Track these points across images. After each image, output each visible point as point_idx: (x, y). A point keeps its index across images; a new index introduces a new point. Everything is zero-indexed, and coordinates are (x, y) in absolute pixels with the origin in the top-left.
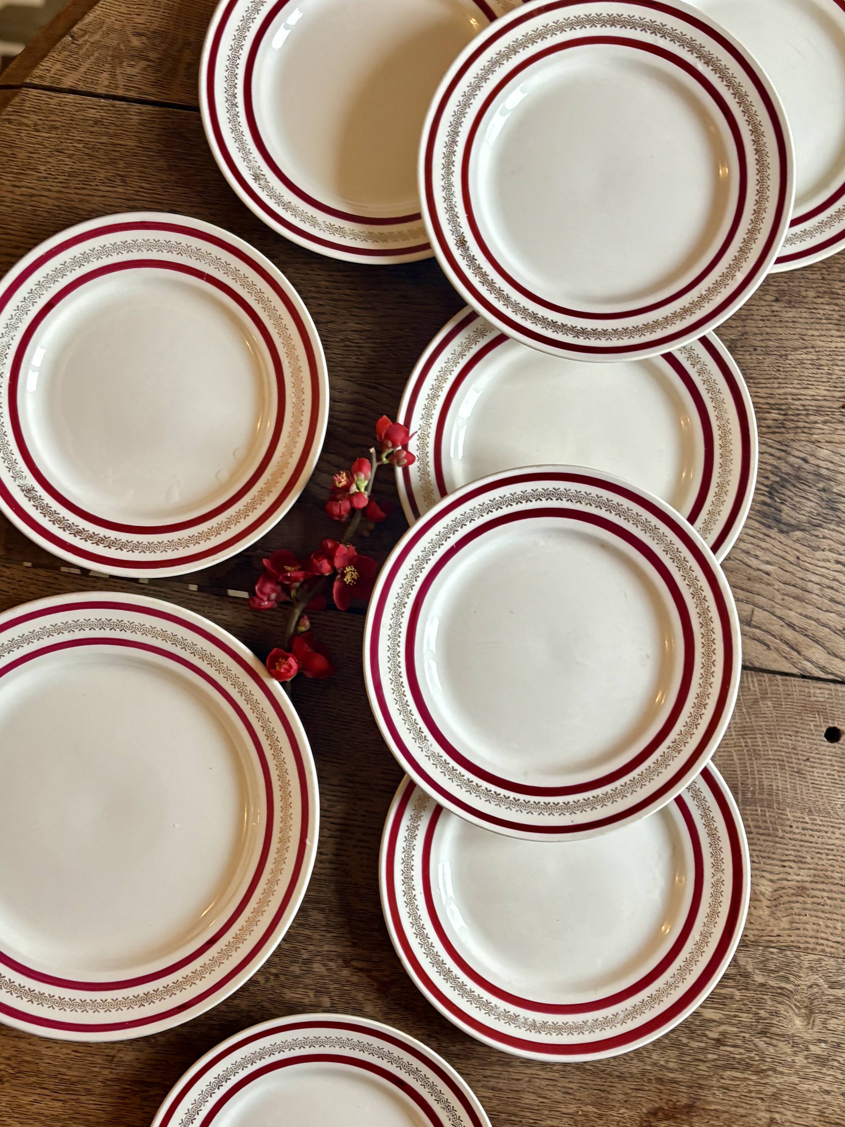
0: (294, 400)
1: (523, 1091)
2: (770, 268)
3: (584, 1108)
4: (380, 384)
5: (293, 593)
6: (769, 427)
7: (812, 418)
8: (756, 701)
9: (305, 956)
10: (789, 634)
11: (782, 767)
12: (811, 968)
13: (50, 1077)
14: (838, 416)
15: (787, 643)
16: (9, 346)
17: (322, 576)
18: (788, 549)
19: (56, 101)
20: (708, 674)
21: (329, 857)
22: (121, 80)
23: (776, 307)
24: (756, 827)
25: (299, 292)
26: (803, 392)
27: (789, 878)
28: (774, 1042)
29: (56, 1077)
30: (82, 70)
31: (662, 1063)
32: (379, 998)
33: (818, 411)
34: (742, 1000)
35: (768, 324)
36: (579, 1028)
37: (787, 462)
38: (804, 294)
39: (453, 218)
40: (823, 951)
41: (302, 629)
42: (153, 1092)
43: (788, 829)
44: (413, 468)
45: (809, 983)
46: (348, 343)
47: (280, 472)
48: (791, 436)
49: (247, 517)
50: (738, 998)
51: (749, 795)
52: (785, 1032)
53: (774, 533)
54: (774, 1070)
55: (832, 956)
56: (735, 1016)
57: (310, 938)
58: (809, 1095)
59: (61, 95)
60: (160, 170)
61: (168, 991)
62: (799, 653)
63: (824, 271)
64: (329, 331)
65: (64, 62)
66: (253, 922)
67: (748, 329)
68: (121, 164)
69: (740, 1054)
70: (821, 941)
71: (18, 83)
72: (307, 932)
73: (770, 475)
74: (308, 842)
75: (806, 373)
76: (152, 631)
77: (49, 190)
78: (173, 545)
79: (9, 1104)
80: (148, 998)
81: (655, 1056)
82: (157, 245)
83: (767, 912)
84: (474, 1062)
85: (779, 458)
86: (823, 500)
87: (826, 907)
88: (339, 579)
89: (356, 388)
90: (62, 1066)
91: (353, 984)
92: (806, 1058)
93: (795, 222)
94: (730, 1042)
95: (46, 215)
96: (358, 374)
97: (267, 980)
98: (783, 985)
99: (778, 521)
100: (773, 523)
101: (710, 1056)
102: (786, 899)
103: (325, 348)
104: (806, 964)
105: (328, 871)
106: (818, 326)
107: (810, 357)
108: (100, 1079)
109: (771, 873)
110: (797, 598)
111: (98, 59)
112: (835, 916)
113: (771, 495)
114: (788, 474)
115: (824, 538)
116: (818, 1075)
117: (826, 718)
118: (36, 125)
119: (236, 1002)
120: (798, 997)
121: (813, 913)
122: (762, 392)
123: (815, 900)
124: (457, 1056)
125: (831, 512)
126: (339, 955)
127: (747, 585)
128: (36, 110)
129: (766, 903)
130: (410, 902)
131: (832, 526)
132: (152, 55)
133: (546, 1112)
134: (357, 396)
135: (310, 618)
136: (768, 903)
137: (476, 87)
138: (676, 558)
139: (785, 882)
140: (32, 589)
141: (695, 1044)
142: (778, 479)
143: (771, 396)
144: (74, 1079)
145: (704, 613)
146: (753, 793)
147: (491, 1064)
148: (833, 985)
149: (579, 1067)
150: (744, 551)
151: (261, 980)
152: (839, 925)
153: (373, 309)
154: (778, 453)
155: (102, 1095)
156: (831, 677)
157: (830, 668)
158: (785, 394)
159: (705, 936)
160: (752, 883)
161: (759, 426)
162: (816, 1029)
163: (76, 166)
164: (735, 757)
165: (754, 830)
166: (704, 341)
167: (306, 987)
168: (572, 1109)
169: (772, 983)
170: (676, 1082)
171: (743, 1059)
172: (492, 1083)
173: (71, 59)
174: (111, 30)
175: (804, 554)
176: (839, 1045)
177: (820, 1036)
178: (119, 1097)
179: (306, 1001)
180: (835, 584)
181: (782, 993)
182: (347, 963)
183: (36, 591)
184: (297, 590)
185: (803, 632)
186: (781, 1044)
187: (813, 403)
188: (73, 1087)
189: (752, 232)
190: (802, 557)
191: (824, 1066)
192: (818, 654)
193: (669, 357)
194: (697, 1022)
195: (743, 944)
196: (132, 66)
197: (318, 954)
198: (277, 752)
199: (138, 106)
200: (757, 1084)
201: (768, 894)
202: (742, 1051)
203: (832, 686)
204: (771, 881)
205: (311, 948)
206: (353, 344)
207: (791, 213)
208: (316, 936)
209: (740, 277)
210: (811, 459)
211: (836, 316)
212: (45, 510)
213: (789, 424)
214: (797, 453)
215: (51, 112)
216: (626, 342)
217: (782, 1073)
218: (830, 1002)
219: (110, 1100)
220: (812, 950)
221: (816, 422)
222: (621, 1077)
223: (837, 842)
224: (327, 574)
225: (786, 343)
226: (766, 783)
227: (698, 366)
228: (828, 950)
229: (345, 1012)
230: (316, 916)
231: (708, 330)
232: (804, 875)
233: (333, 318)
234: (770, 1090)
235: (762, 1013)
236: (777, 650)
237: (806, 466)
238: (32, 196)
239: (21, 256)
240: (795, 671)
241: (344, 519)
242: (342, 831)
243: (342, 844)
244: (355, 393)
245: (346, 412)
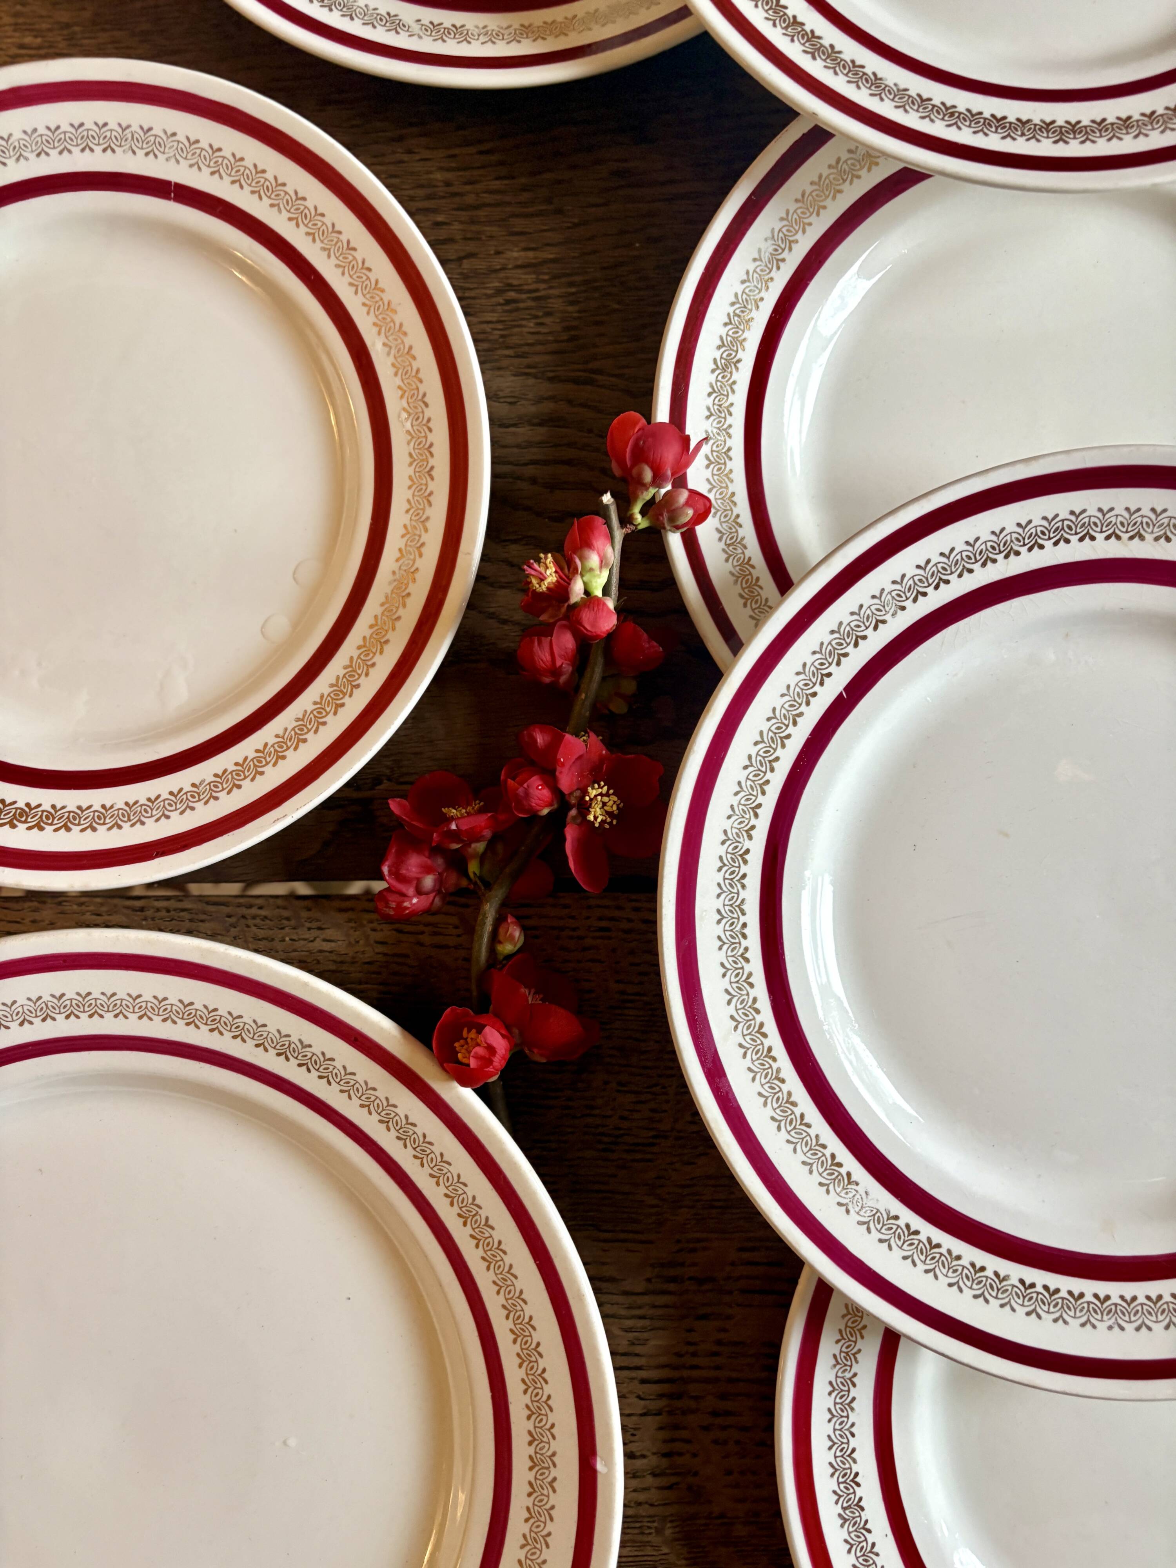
0: (408, 425)
4: (599, 372)
5: (473, 868)
17: (534, 817)
21: (653, 1461)
41: (507, 948)
44: (705, 532)
46: (512, 295)
47: (401, 594)
49: (340, 710)
88: (574, 818)
89: (545, 388)
96: (547, 358)
105: (654, 1495)
134: (547, 407)
135: (520, 920)
184: (482, 858)
206: (524, 296)
224: (545, 811)
233: (471, 247)
241: (563, 679)
242: (671, 1396)
243: (676, 1427)
244: (541, 400)
245: (530, 444)
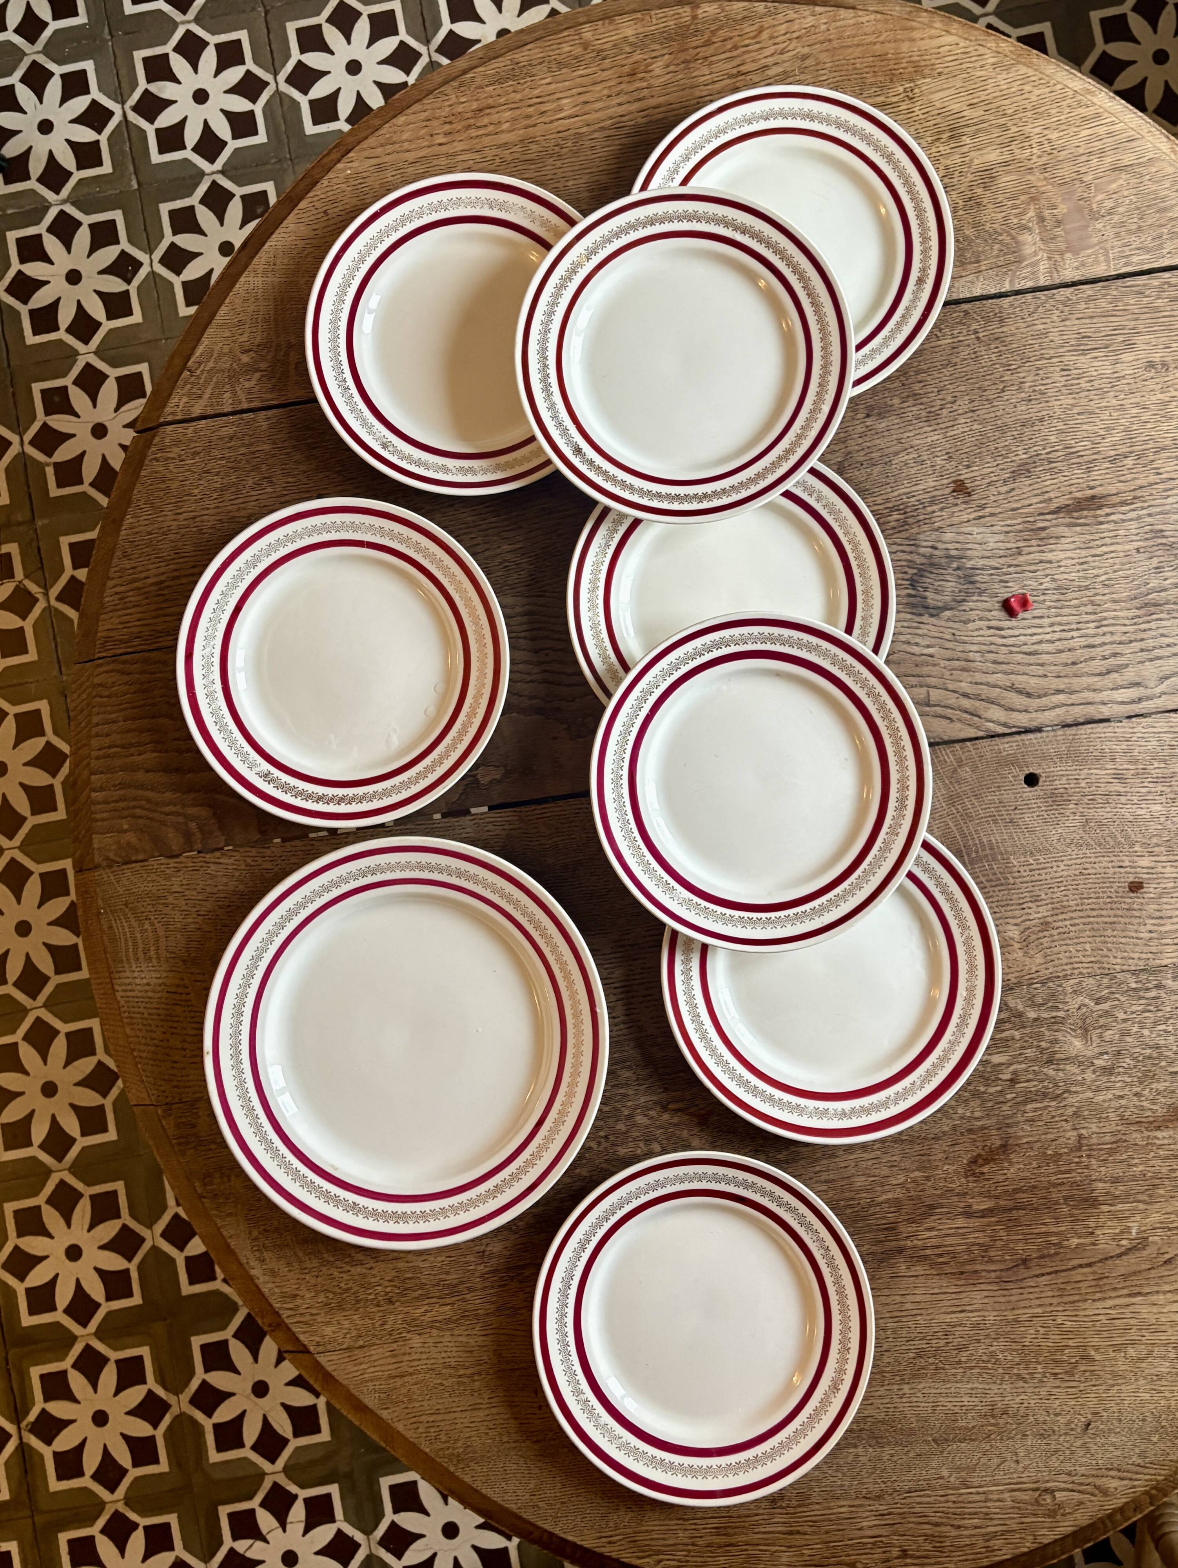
1: (854, 1175)
2: (850, 392)
3: (912, 1175)
4: (545, 591)
6: (894, 528)
7: (929, 509)
8: (955, 771)
9: (626, 1113)
10: (966, 703)
11: (995, 822)
12: (1075, 992)
13: (434, 1286)
14: (951, 500)
15: (966, 712)
16: (212, 655)
18: (942, 629)
19: (191, 429)
20: (901, 759)
21: (622, 1018)
22: (242, 396)
23: (869, 422)
24: (988, 881)
25: (450, 533)
26: (914, 489)
27: (1031, 917)
28: (1061, 1067)
29: (438, 1285)
30: (206, 396)
31: (968, 1114)
32: (701, 1131)
33: (933, 502)
34: (1022, 1038)
35: (867, 439)
36: (885, 1105)
37: (919, 554)
38: (890, 403)
39: (565, 432)
40: (1081, 973)
42: (527, 1272)
43: (1017, 874)
45: (1077, 1006)
48: (915, 530)
50: (1018, 1037)
51: (974, 855)
52: (1068, 1055)
53: (926, 619)
54: (1069, 1092)
55: (1090, 976)
56: (1021, 1054)
57: (626, 1095)
58: (1106, 1104)
59: (194, 424)
60: (298, 462)
61: (515, 1177)
62: (979, 717)
63: (902, 378)
64: (486, 558)
65: (189, 395)
66: (571, 1094)
67: (849, 449)
68: (264, 468)
69: (1035, 1086)
70: (1076, 966)
71: (154, 424)
72: (622, 1091)
73: (907, 569)
74: (598, 1010)
75: (913, 471)
76: (408, 866)
77: (208, 509)
78: (405, 785)
79: (404, 1321)
80: (498, 1189)
81: (960, 1111)
82: (316, 530)
83: (1021, 953)
84: (802, 1162)
85: (911, 553)
86: (960, 577)
87: (1072, 934)
89: (524, 601)
90: (441, 1274)
91: (676, 1125)
92: (1094, 1072)
93: (859, 347)
94: (1023, 1078)
95: (210, 531)
96: (523, 588)
97: (599, 1144)
98: (1054, 1014)
99: (927, 607)
100: (922, 611)
101: (1009, 1096)
102: (1034, 937)
103: (487, 574)
104: (1069, 990)
105: (625, 1031)
106: (911, 428)
107: (911, 456)
108: (478, 1274)
109: (1014, 918)
110: (963, 670)
111: (217, 382)
112: (1082, 940)
113: (913, 587)
114: (922, 564)
115: (971, 610)
116: (1108, 1084)
117: (1020, 768)
118: (180, 456)
119: (578, 1171)
120: (1071, 1021)
121: (1062, 943)
122: (879, 500)
123: (1060, 930)
124: (787, 1162)
125: (971, 586)
126: (656, 1103)
127: (917, 671)
128: (176, 443)
129: (1017, 946)
130: (704, 1036)
131: (975, 598)
132: (263, 366)
133: (879, 1189)
134: (527, 607)
136: (1019, 945)
137: (550, 313)
138: (843, 667)
139: (1028, 923)
140: (293, 860)
141: (992, 1090)
142: (915, 571)
143: (888, 500)
144: (454, 1282)
145: (882, 707)
146: (977, 852)
147: (818, 1160)
148: (1098, 1001)
149: (896, 1139)
150: (904, 642)
151: (593, 1145)
152: (1088, 946)
153: (520, 527)
154: (908, 549)
155: (484, 1288)
156: (1014, 730)
157: (1011, 722)
158: (899, 495)
159: (971, 990)
160: (998, 932)
161: (882, 531)
162: (1095, 1045)
163: (225, 481)
164: (951, 824)
165: (987, 884)
166: (813, 471)
167: (634, 1140)
168: (901, 1179)
169: (1045, 1015)
170: (986, 1128)
171: (1038, 1091)
172: (824, 1176)
173: (194, 390)
174: (221, 354)
175: (957, 629)
176: (1119, 1053)
177: (1100, 1050)
178: (500, 1286)
179: (639, 1152)
180: (993, 648)
181: (1055, 1022)
182: (665, 1108)
183: (297, 861)
185: (978, 697)
186: (1068, 1067)
187: (926, 496)
188: (456, 1289)
189: (825, 367)
190: (957, 633)
191: (1111, 1074)
192: (996, 713)
193: (787, 494)
194: (989, 1070)
195: (1007, 989)
196: (249, 380)
197: (637, 1107)
198: (549, 939)
199: (264, 413)
200: (1057, 1108)
201: (1017, 937)
202: (1035, 1083)
203: (1017, 737)
204: (1016, 925)
205: (630, 1103)
206: (511, 564)
207: (853, 340)
208: (630, 1092)
209: (826, 408)
210: (939, 545)
211: (924, 414)
212: (285, 788)
213: (910, 521)
214: (925, 544)
215: (190, 441)
216: (744, 494)
217: (1076, 1092)
218: (1100, 1017)
219: (492, 1291)
220: (1072, 974)
221: (934, 512)
222: (936, 1138)
223: (1065, 873)
225: (887, 451)
226: (985, 840)
227: (815, 495)
228: (1085, 971)
229: (676, 1151)
230: (626, 1074)
231: (813, 461)
232: (1044, 911)
233: (487, 546)
234: (1070, 1111)
235: (1044, 1044)
236: (959, 720)
237: (936, 552)
238: (195, 517)
239: (201, 574)
240: (981, 734)
242: (627, 992)
243: (630, 1004)
244: (524, 605)
245: (521, 624)
